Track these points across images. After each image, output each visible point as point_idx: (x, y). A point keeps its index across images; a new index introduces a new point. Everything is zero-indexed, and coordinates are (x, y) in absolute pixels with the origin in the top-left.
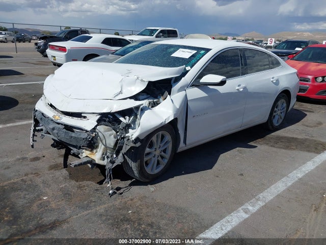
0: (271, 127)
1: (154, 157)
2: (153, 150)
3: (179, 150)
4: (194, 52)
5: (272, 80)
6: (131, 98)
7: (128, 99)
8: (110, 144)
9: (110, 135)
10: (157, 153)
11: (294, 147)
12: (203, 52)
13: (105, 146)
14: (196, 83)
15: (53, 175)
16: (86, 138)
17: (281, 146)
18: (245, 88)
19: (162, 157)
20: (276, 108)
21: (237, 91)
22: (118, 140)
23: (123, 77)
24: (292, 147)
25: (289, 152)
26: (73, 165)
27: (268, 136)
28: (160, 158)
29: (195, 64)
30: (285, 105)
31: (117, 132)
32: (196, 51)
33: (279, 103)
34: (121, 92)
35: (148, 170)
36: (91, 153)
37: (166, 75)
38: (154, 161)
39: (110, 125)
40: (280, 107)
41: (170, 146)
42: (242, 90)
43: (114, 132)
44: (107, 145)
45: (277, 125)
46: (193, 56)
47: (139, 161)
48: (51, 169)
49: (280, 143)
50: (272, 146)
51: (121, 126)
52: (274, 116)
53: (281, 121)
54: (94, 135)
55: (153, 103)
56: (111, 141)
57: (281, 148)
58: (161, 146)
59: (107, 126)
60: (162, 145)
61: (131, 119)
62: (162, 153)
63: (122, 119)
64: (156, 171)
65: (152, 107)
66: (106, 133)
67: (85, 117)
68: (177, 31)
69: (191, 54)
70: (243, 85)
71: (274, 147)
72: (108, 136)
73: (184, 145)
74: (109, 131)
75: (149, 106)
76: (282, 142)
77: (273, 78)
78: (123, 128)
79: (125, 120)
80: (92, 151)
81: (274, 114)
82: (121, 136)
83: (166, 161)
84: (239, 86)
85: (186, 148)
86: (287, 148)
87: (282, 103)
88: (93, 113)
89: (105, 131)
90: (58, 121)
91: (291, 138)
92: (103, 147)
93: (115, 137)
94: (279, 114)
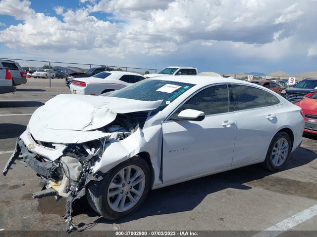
0: (270, 167)
1: (122, 193)
2: (120, 186)
3: (154, 187)
4: (179, 87)
5: (268, 117)
6: (99, 129)
7: (97, 131)
8: (74, 177)
9: (74, 167)
10: (126, 189)
11: (293, 192)
12: (187, 87)
13: (69, 178)
14: (174, 117)
15: (22, 205)
16: (50, 169)
17: (278, 189)
18: (233, 125)
19: (133, 194)
20: (276, 147)
21: (223, 127)
22: (82, 173)
23: (96, 109)
24: (291, 192)
25: (285, 197)
26: (34, 196)
27: (267, 177)
28: (129, 195)
29: (176, 98)
30: (286, 144)
31: (83, 164)
32: (180, 87)
33: (279, 142)
34: (91, 124)
35: (114, 207)
36: (56, 184)
37: (140, 108)
38: (122, 198)
39: (76, 156)
40: (280, 146)
41: (143, 181)
42: (229, 126)
43: (80, 164)
44: (71, 177)
45: (278, 165)
46: (177, 91)
47: (101, 196)
48: (24, 199)
49: (278, 186)
50: (267, 189)
51: (87, 158)
52: (274, 156)
53: (282, 162)
54: (58, 166)
55: (122, 135)
56: (75, 173)
57: (278, 191)
58: (131, 182)
59: (73, 157)
60: (132, 180)
61: (98, 151)
62: (133, 189)
63: (88, 150)
64: (124, 209)
65: (121, 139)
66: (70, 164)
67: (54, 147)
68: (197, 70)
69: (175, 89)
70: (231, 122)
71: (269, 189)
72: (73, 167)
73: (161, 182)
74: (74, 163)
75: (117, 139)
76: (280, 184)
77: (269, 115)
78: (89, 160)
79: (91, 152)
80: (56, 182)
81: (273, 153)
82: (86, 168)
83: (138, 198)
84: (225, 122)
85: (162, 186)
86: (285, 192)
87: (282, 141)
88: (61, 144)
89: (69, 163)
90: (32, 150)
91: (292, 180)
92: (66, 178)
93: (79, 169)
94: (280, 154)
